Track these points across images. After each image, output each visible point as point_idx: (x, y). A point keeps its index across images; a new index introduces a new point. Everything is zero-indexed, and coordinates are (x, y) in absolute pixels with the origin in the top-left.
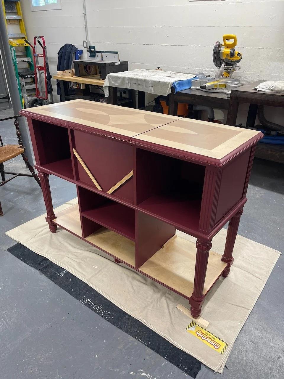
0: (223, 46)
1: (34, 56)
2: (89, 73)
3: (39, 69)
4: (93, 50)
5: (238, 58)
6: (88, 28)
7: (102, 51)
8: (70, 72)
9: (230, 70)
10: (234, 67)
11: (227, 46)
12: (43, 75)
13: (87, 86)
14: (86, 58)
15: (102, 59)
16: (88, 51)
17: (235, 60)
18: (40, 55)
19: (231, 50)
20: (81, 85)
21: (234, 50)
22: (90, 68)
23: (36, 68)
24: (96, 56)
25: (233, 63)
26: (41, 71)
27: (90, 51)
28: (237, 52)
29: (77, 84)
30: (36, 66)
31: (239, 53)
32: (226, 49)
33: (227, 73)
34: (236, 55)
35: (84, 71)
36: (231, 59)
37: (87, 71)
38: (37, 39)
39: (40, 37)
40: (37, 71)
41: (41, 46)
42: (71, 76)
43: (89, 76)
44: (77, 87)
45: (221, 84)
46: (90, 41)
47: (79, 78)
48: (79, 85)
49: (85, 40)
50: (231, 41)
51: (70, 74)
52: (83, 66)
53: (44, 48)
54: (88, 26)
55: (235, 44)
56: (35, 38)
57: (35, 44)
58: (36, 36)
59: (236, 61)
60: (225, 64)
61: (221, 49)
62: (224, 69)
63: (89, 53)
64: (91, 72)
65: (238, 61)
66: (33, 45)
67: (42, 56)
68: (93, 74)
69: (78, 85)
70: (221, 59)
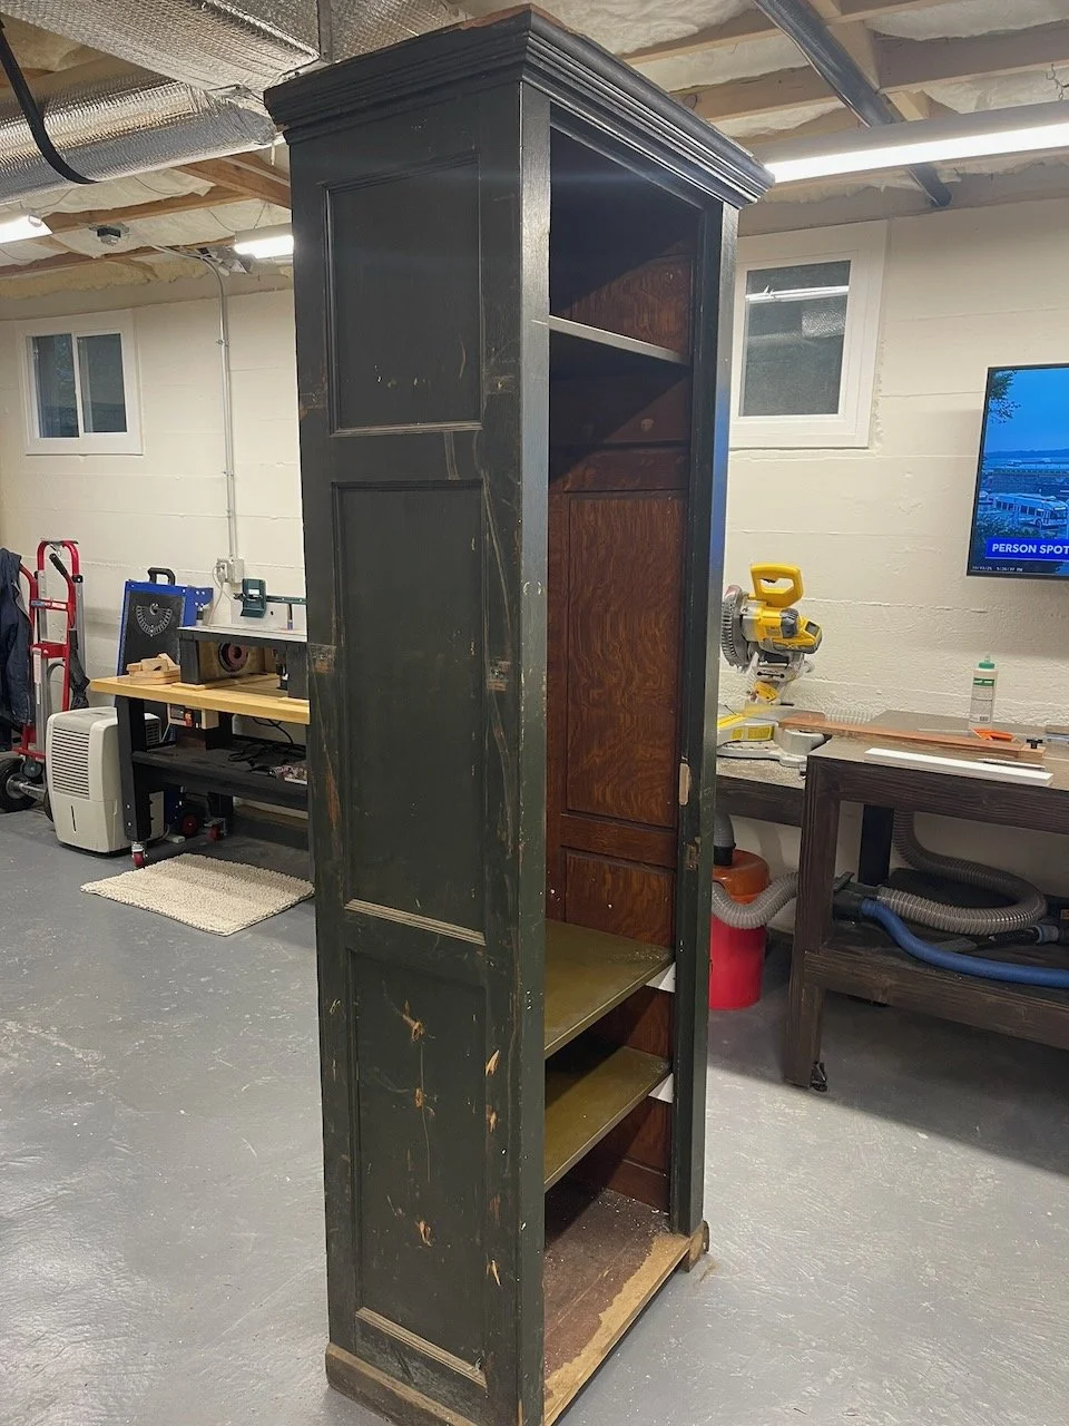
0: (753, 599)
1: (32, 608)
2: (232, 671)
3: (46, 651)
4: (255, 592)
5: (812, 639)
6: (238, 519)
7: (291, 599)
8: (158, 669)
9: (782, 676)
10: (796, 667)
11: (770, 602)
12: (59, 674)
13: (225, 718)
14: (225, 618)
15: (290, 626)
16: (238, 597)
17: (799, 647)
18: (54, 605)
19: (785, 615)
20: (203, 715)
21: (794, 614)
22: (238, 654)
23: (34, 649)
24: (268, 612)
25: (790, 654)
26: (51, 661)
27: (244, 598)
28: (803, 619)
29: (185, 712)
30: (36, 642)
31: (810, 624)
32: (764, 609)
33: (768, 686)
34: (802, 629)
35: (216, 663)
36: (786, 641)
37: (228, 663)
38: (48, 550)
39: (64, 544)
40: (37, 659)
41: (63, 572)
42: (162, 681)
43: (237, 682)
44: (184, 723)
45: (756, 728)
46: (242, 561)
47: (194, 689)
48: (196, 714)
49: (226, 557)
50: (782, 586)
51: (159, 674)
52: (214, 647)
53: (74, 580)
54: (237, 513)
55: (794, 595)
56: (43, 545)
57: (41, 566)
58: (47, 539)
59: (803, 648)
60: (761, 656)
61: (746, 610)
62: (760, 674)
63: (240, 603)
64: (242, 666)
65: (811, 650)
66: (32, 569)
67: (64, 606)
68: (252, 674)
69: (188, 716)
70: (748, 642)
